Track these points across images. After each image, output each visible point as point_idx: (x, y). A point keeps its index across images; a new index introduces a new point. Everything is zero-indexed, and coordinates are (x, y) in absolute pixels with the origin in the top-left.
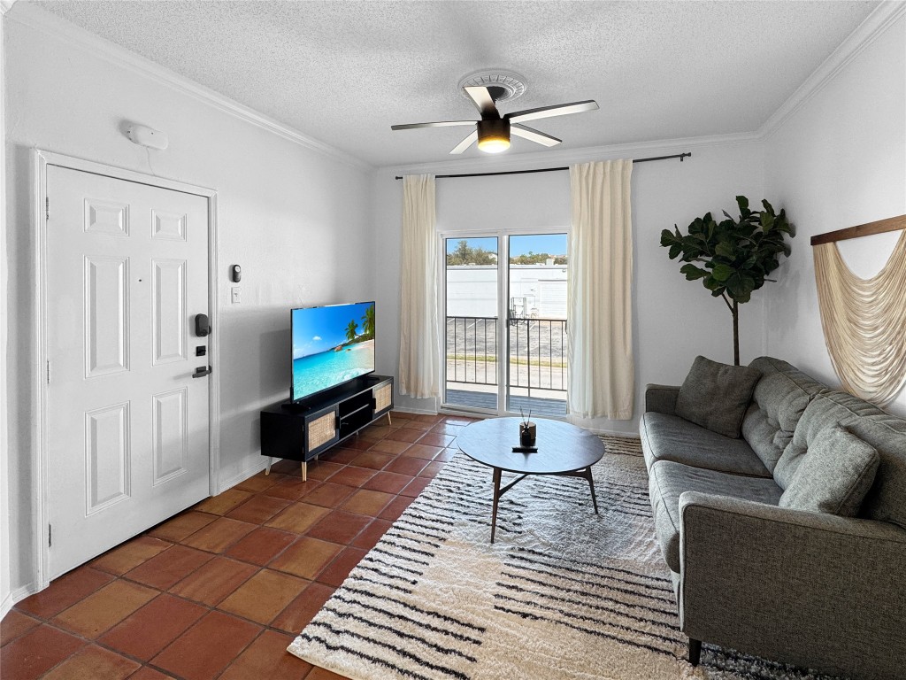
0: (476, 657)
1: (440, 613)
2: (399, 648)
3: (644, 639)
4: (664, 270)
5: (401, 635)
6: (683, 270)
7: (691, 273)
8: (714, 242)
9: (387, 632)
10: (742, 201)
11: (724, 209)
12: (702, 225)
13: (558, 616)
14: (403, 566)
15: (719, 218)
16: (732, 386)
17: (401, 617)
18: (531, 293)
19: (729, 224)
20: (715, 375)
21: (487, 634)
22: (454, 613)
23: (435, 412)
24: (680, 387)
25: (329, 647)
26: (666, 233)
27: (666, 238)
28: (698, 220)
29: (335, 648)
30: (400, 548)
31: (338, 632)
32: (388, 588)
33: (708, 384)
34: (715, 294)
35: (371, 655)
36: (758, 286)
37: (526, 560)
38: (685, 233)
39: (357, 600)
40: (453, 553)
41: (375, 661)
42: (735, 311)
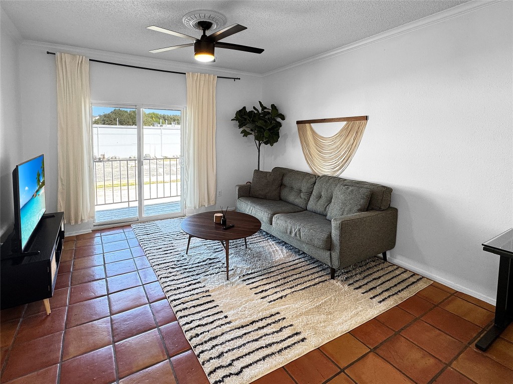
0: (291, 323)
1: (256, 320)
2: (264, 346)
3: (317, 280)
5: (256, 340)
9: (250, 344)
12: (243, 111)
13: (289, 291)
14: (209, 314)
17: (245, 334)
21: (282, 313)
22: (261, 315)
23: (90, 231)
25: (237, 374)
29: (241, 371)
30: (193, 308)
31: (230, 365)
32: (219, 328)
35: (259, 359)
37: (251, 278)
39: (214, 344)
40: (220, 294)
41: (264, 358)
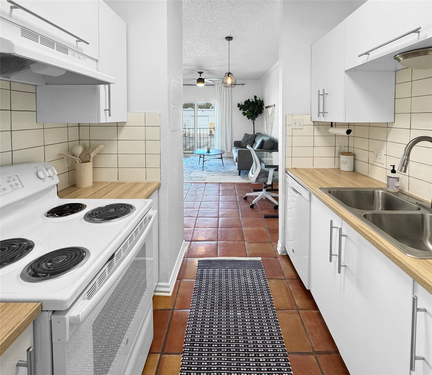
4: (239, 113)
6: (243, 113)
7: (244, 114)
8: (249, 106)
10: (255, 97)
11: (252, 99)
12: (247, 102)
15: (251, 101)
16: (251, 139)
18: (188, 122)
19: (253, 102)
20: (248, 137)
24: (240, 141)
26: (239, 104)
27: (239, 106)
28: (246, 101)
33: (247, 139)
34: (248, 119)
36: (256, 117)
37: (210, 172)
38: (243, 104)
42: (254, 123)
